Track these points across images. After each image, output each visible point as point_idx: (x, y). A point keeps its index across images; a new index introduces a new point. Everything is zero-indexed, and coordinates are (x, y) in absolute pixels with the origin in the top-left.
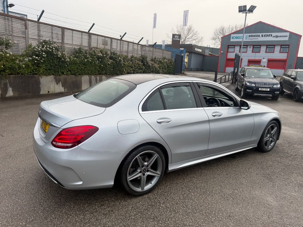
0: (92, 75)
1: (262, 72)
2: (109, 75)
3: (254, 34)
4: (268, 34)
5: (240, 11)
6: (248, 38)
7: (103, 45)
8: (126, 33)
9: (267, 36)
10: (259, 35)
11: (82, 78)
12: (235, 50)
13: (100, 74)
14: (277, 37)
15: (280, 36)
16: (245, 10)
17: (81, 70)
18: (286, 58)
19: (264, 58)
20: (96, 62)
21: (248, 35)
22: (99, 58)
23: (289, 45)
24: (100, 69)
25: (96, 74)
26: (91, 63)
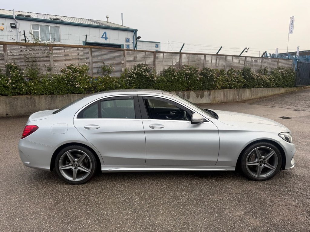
0: (180, 91)
2: (198, 90)
7: (195, 62)
8: (221, 47)
13: (188, 90)
17: (168, 87)
20: (184, 78)
22: (187, 75)
24: (188, 85)
25: (183, 90)
26: (178, 80)
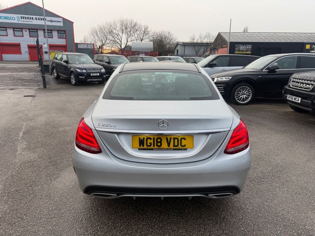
3: (27, 16)
6: (21, 19)
9: (41, 20)
10: (33, 18)
12: (8, 33)
14: (51, 21)
15: (55, 21)
18: (65, 44)
19: (44, 44)
21: (20, 16)
23: (65, 31)
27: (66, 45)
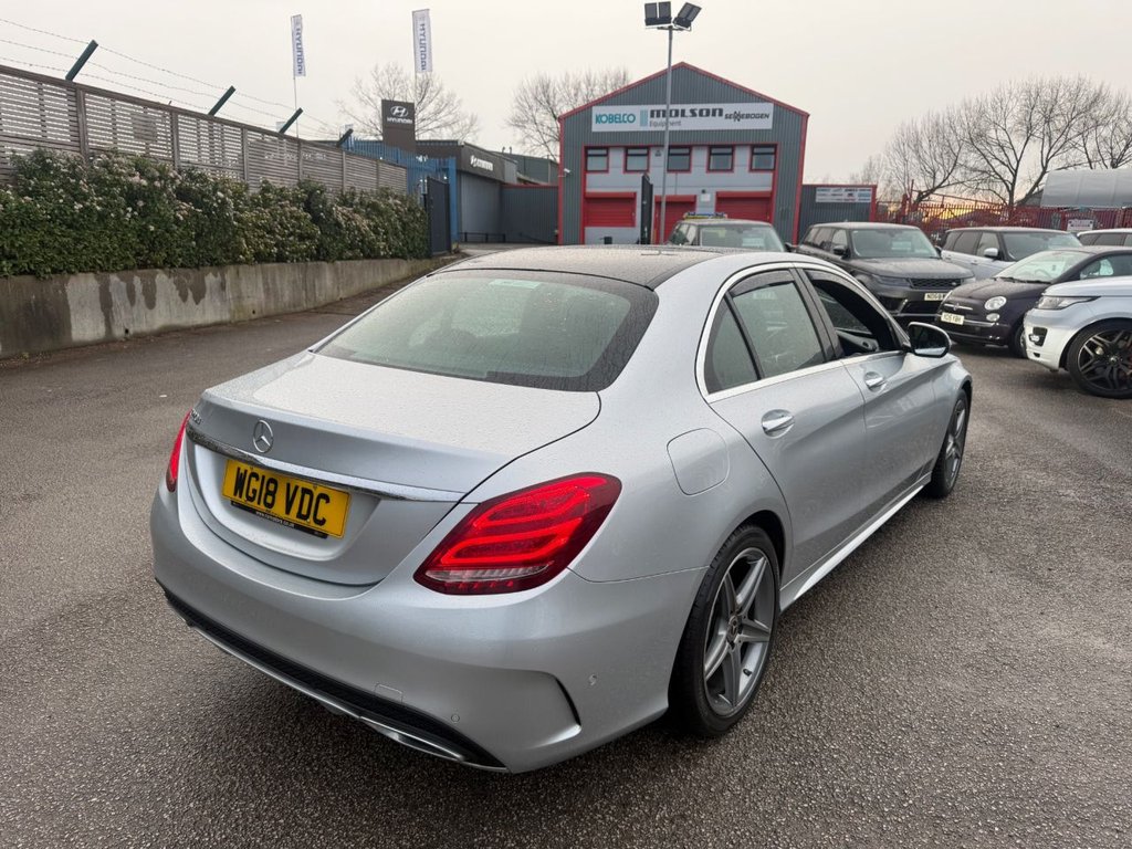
0: (112, 272)
1: (747, 236)
2: (182, 266)
3: (667, 107)
4: (711, 106)
5: (650, 21)
6: (649, 119)
7: (138, 137)
8: (232, 90)
9: (708, 115)
10: (683, 111)
11: (69, 288)
12: (611, 164)
13: (144, 266)
14: (738, 116)
15: (748, 116)
16: (666, 19)
17: (60, 253)
18: (769, 189)
19: (704, 192)
20: (122, 211)
21: (649, 108)
22: (132, 195)
23: (775, 146)
24: (142, 242)
25: (126, 268)
26: (102, 217)
27: (772, 193)
